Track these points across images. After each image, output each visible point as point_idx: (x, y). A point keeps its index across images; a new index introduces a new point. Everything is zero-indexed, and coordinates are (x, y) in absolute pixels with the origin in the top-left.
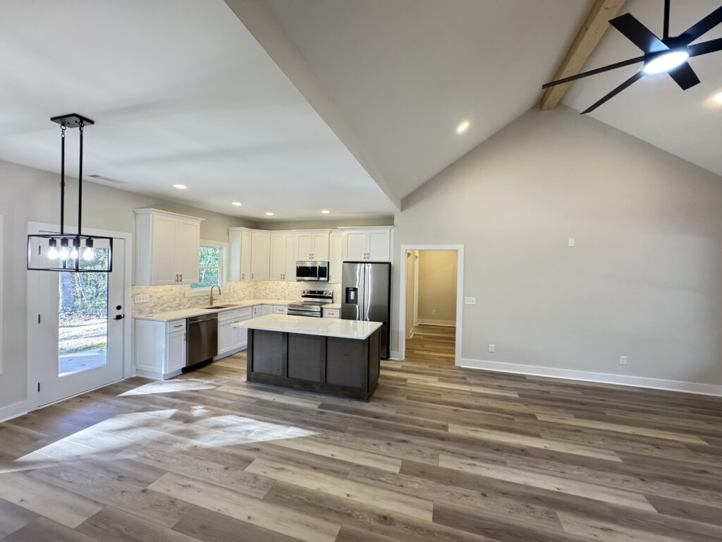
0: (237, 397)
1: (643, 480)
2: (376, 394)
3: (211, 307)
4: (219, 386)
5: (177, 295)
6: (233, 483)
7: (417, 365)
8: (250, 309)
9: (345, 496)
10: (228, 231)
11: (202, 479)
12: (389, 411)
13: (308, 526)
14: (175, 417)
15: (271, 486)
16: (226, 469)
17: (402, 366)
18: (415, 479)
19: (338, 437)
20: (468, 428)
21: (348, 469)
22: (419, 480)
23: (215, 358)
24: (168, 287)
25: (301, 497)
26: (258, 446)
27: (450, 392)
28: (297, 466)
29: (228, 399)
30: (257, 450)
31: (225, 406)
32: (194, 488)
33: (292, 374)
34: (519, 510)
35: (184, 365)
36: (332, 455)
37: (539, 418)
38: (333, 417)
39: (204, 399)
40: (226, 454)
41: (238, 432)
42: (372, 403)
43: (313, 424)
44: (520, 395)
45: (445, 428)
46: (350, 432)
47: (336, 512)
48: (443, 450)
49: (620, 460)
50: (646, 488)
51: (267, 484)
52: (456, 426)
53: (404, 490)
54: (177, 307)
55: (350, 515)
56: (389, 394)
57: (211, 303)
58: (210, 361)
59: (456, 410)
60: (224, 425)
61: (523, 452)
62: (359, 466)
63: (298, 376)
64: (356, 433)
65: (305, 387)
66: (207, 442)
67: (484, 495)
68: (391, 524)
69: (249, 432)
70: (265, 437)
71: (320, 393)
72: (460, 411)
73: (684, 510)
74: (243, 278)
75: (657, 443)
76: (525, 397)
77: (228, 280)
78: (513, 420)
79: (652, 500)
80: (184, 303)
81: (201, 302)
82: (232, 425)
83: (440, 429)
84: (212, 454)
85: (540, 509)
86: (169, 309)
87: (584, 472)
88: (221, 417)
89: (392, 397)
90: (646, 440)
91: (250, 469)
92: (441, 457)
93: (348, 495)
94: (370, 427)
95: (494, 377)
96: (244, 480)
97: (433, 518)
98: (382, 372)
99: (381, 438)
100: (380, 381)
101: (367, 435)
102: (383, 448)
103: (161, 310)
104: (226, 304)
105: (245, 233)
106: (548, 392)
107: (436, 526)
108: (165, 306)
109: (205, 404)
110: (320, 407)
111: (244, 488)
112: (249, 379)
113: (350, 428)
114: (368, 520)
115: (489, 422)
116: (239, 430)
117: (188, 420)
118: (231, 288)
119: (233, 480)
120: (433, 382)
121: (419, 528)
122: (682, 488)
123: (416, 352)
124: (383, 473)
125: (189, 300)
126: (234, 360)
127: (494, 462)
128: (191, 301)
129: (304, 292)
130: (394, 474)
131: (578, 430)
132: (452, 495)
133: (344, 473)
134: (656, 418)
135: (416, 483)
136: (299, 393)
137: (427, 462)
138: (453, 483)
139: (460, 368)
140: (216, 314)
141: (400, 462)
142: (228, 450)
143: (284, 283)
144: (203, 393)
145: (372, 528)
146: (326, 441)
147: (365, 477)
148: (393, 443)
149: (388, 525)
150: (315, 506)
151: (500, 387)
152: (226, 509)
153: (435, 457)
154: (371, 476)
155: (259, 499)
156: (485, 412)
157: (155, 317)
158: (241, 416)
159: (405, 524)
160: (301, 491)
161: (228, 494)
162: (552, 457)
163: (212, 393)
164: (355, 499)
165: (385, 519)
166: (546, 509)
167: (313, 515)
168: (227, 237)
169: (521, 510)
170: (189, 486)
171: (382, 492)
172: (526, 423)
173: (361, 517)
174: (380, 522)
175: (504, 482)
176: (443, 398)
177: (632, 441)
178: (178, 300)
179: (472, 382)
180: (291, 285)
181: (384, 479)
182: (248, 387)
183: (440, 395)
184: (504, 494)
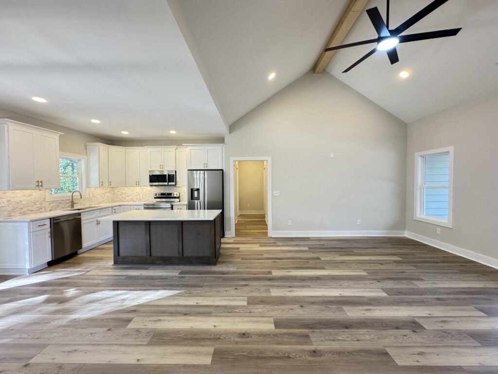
0: (107, 277)
1: (379, 282)
2: (220, 259)
3: (73, 209)
4: (88, 271)
5: (37, 199)
6: (117, 339)
7: (244, 239)
8: (110, 209)
9: (213, 327)
10: (86, 146)
11: (88, 343)
12: (231, 269)
13: (189, 353)
14: (47, 301)
15: (152, 334)
16: (109, 330)
17: (234, 241)
18: (258, 306)
19: (199, 290)
20: (284, 271)
21: (211, 310)
22: (261, 306)
23: (80, 251)
24: (28, 192)
25: (179, 336)
26: (135, 309)
27: (268, 252)
28: (171, 316)
29: (99, 279)
30: (135, 311)
31: (98, 285)
32: (81, 351)
33: (154, 253)
34: (323, 310)
35: (49, 258)
36: (197, 303)
37: (322, 259)
38: (192, 278)
39: (75, 283)
40: (106, 319)
41: (114, 302)
42: (218, 266)
43: (177, 286)
44: (309, 248)
45: (270, 273)
46: (207, 286)
47: (209, 339)
48: (271, 286)
49: (366, 274)
50: (380, 285)
51: (148, 333)
52: (276, 271)
53: (252, 314)
54: (39, 210)
55: (219, 339)
56: (229, 258)
57: (73, 206)
58: (74, 254)
59: (274, 262)
60: (99, 298)
61: (318, 278)
62: (218, 306)
63: (159, 255)
64: (211, 286)
65: (166, 261)
66: (86, 314)
67: (302, 306)
68: (249, 337)
69: (124, 300)
70: (139, 301)
71: (179, 264)
72: (277, 262)
73: (400, 292)
74: (102, 184)
75: (381, 263)
76: (312, 249)
77: (88, 186)
78: (308, 262)
79: (385, 290)
80: (45, 207)
81: (63, 206)
82: (107, 298)
83: (266, 274)
84: (93, 322)
85: (333, 307)
86: (30, 212)
87: (351, 283)
88: (94, 294)
89: (232, 260)
90: (376, 262)
91: (131, 326)
92: (272, 290)
93: (215, 326)
94: (221, 280)
95: (292, 240)
96: (128, 335)
97: (275, 327)
98: (222, 246)
99: (230, 286)
100: (221, 251)
101: (220, 286)
102: (232, 292)
103: (21, 213)
104: (87, 206)
105: (102, 147)
106: (323, 245)
107: (278, 331)
108: (25, 209)
109: (77, 286)
110: (180, 273)
111: (129, 341)
112: (116, 263)
113: (206, 284)
114: (232, 339)
115: (295, 266)
116: (115, 300)
117: (62, 301)
118: (91, 193)
119: (118, 337)
120: (256, 248)
121: (268, 335)
122: (396, 282)
123: (241, 231)
124: (235, 307)
125: (50, 204)
126: (98, 251)
127: (303, 287)
128: (52, 205)
129: (156, 195)
130: (244, 306)
131: (343, 262)
132: (283, 310)
133: (208, 313)
134: (377, 250)
135: (260, 309)
136: (161, 266)
137: (264, 295)
138: (283, 304)
139: (271, 238)
140: (79, 214)
141: (246, 298)
142: (107, 316)
143: (138, 189)
144: (74, 279)
145: (236, 343)
146: (191, 295)
147: (224, 312)
148: (238, 287)
149: (247, 338)
150: (191, 339)
151: (297, 245)
152: (116, 359)
153: (268, 291)
154: (228, 311)
155: (145, 345)
156: (292, 260)
157: (14, 219)
158: (114, 290)
159: (258, 335)
160: (178, 332)
161: (115, 348)
162: (333, 278)
163: (83, 277)
164: (220, 328)
165: (244, 335)
166: (336, 306)
167: (192, 345)
168: (85, 151)
169: (324, 310)
170: (75, 351)
171: (237, 319)
172: (316, 263)
173: (227, 338)
174: (242, 337)
175: (311, 297)
176: (265, 256)
177: (369, 263)
178: (38, 204)
179: (280, 244)
180: (145, 190)
181: (237, 311)
182: (115, 269)
183: (262, 254)
184: (313, 303)
